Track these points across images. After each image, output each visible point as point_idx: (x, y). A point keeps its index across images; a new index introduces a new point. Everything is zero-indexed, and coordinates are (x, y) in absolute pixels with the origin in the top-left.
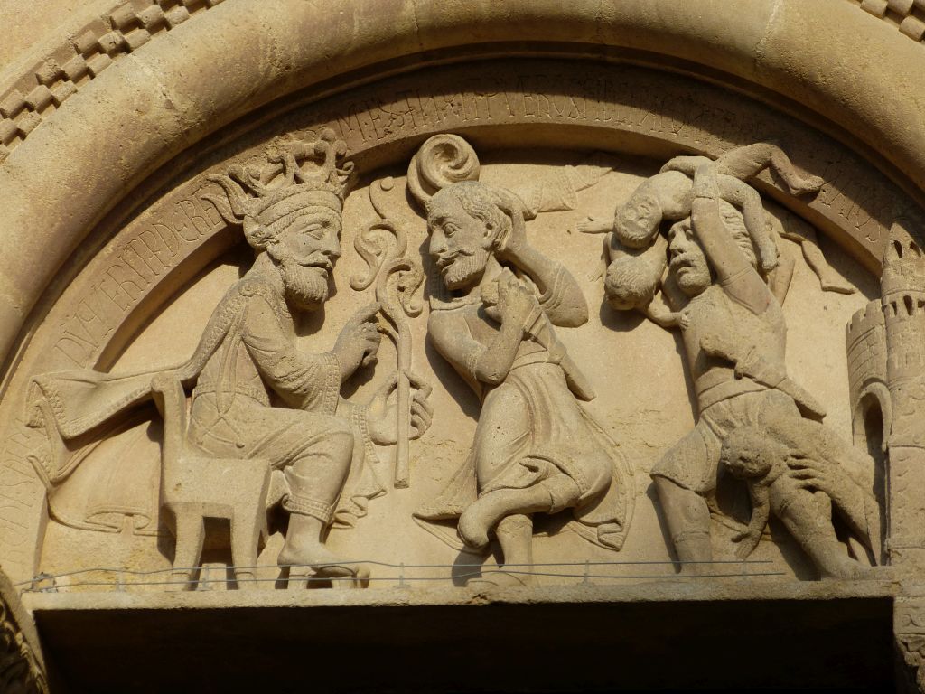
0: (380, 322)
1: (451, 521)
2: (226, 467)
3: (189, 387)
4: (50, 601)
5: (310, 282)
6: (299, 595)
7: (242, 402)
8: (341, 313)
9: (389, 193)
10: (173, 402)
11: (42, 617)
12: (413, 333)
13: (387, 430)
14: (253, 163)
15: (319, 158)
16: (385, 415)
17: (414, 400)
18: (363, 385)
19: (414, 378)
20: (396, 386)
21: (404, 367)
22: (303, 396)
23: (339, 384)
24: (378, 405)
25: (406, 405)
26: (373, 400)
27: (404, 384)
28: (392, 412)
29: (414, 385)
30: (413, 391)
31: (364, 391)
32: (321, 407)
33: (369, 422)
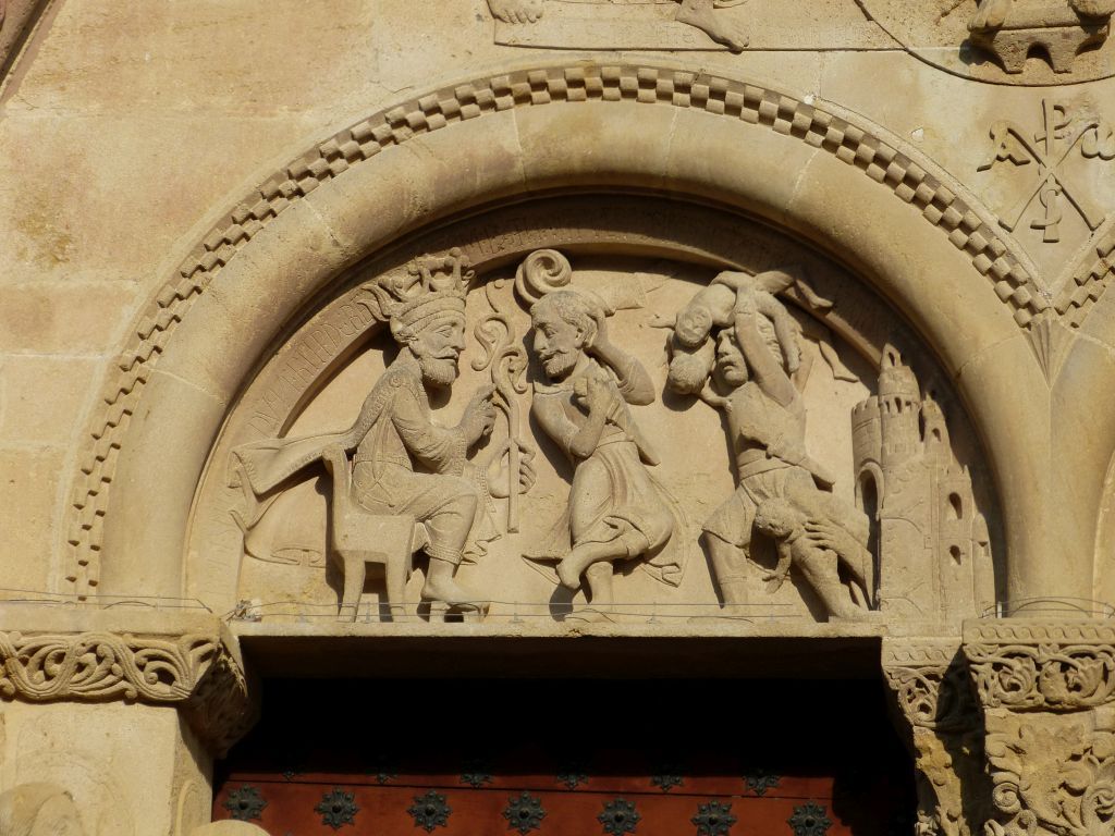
0: (496, 399)
1: (553, 562)
2: (381, 523)
3: (350, 454)
4: (252, 629)
5: (441, 370)
6: (437, 627)
7: (392, 469)
8: (464, 390)
9: (500, 291)
10: (340, 468)
11: (245, 641)
12: (520, 406)
13: (501, 486)
14: (398, 277)
15: (448, 270)
16: (500, 475)
17: (522, 463)
18: (482, 449)
19: (522, 445)
20: (508, 450)
21: (514, 436)
22: (438, 462)
23: (465, 452)
24: (495, 468)
25: (516, 466)
26: (490, 463)
27: (514, 449)
28: (505, 471)
29: (521, 450)
30: (521, 455)
31: (482, 454)
32: (452, 470)
33: (488, 481)
